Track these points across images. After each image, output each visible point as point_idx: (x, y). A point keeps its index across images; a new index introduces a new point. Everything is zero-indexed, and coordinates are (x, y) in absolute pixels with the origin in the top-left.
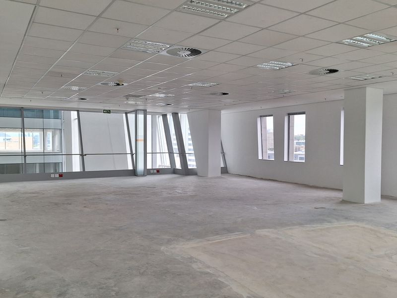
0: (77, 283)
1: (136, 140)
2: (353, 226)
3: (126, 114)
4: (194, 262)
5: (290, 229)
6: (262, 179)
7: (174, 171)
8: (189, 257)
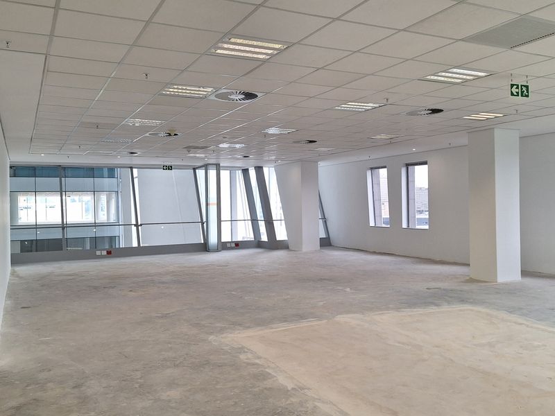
0: (98, 375)
1: (207, 204)
2: (467, 310)
3: (194, 169)
4: (245, 352)
5: (380, 314)
6: (374, 253)
7: (258, 244)
8: (240, 346)
